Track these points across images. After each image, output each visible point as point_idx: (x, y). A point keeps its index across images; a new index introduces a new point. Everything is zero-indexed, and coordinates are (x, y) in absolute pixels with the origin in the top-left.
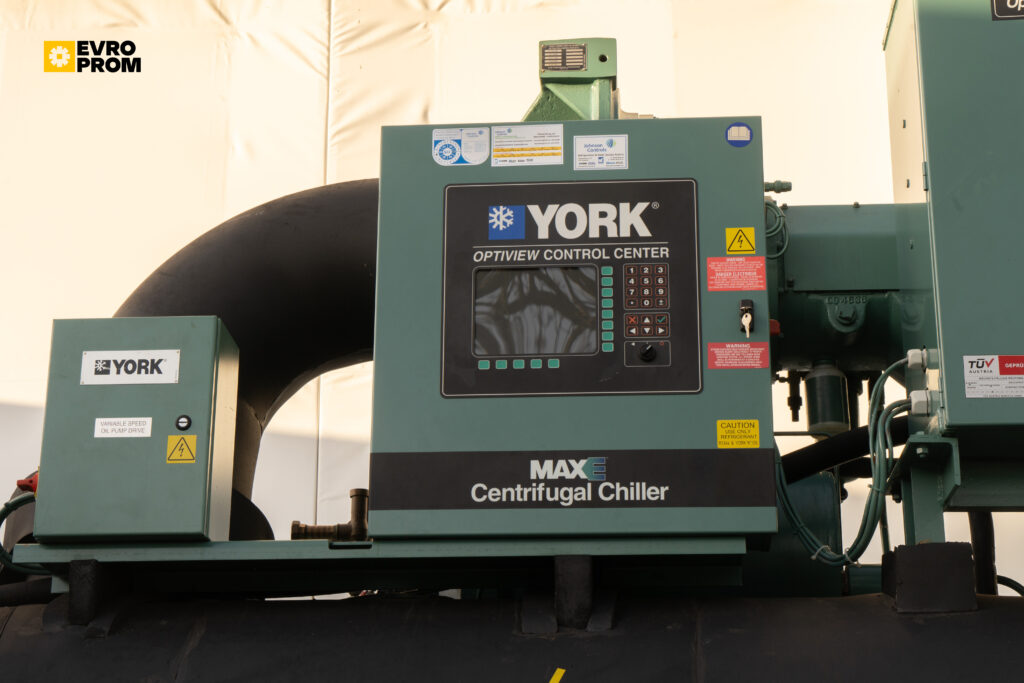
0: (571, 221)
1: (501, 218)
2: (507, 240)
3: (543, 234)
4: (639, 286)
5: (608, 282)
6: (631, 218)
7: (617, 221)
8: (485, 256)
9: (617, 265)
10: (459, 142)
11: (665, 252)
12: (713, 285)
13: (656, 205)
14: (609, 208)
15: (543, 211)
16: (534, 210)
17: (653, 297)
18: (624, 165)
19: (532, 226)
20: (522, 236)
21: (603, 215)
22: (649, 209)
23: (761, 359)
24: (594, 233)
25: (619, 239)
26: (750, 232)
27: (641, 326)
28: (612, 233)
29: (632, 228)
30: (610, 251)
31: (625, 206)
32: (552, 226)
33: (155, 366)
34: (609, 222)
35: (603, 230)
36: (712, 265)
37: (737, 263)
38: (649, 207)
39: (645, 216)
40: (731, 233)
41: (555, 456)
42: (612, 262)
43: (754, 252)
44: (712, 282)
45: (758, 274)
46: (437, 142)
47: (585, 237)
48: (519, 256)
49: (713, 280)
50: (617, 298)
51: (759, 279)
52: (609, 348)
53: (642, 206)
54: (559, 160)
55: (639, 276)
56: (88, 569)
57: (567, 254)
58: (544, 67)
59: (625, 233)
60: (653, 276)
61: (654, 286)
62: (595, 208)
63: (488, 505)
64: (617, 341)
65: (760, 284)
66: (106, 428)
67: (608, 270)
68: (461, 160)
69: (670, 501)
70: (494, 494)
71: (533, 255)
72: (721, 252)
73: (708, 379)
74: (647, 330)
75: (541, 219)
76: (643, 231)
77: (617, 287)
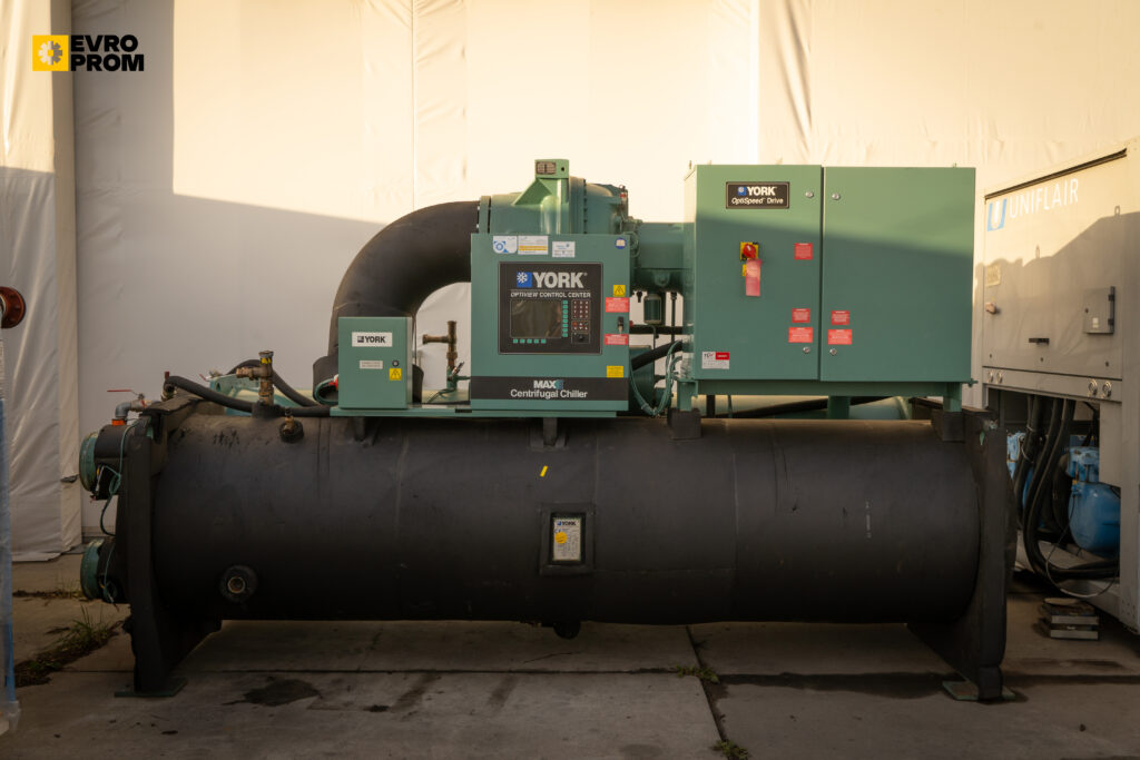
0: (551, 280)
1: (522, 278)
2: (524, 288)
3: (539, 285)
4: (578, 309)
5: (566, 307)
6: (575, 280)
7: (570, 281)
8: (516, 294)
9: (569, 300)
11: (589, 295)
12: (608, 309)
13: (586, 274)
14: (566, 275)
15: (540, 275)
16: (536, 274)
17: (584, 314)
18: (573, 256)
19: (535, 282)
20: (530, 286)
21: (564, 278)
23: (625, 341)
24: (560, 286)
25: (571, 289)
26: (623, 287)
27: (578, 326)
28: (568, 286)
29: (576, 284)
30: (566, 294)
31: (573, 274)
32: (543, 282)
33: (382, 339)
34: (566, 281)
35: (564, 284)
36: (608, 301)
37: (617, 300)
38: (583, 275)
39: (582, 279)
40: (616, 287)
41: (544, 379)
42: (567, 299)
43: (624, 295)
45: (626, 305)
47: (556, 288)
48: (529, 295)
49: (608, 307)
50: (569, 314)
51: (626, 308)
52: (565, 335)
53: (580, 274)
54: (546, 252)
55: (578, 304)
56: (361, 420)
57: (548, 295)
58: (537, 172)
59: (573, 286)
60: (584, 305)
61: (584, 309)
62: (561, 275)
63: (517, 398)
64: (569, 332)
65: (626, 310)
66: (363, 365)
67: (566, 302)
68: (505, 251)
69: (588, 398)
70: (520, 394)
71: (535, 295)
72: (611, 295)
73: (604, 348)
74: (581, 328)
75: (540, 278)
76: (580, 285)
77: (569, 310)
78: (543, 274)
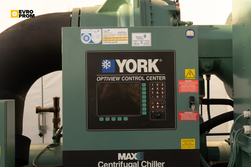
0: (131, 66)
1: (106, 64)
2: (108, 73)
3: (121, 71)
4: (155, 91)
5: (144, 89)
6: (152, 65)
7: (147, 66)
8: (101, 79)
9: (147, 82)
10: (90, 34)
11: (164, 78)
12: (181, 90)
13: (161, 60)
14: (144, 61)
15: (121, 62)
16: (118, 61)
17: (160, 95)
18: (150, 45)
19: (117, 68)
20: (114, 71)
21: (142, 64)
22: (158, 61)
23: (196, 118)
24: (139, 71)
25: (148, 73)
26: (193, 71)
27: (155, 105)
28: (145, 71)
29: (153, 69)
30: (145, 78)
31: (150, 61)
32: (124, 68)
34: (144, 66)
35: (142, 69)
36: (180, 83)
37: (189, 82)
38: (159, 61)
39: (157, 64)
40: (187, 71)
41: (127, 152)
42: (145, 82)
43: (194, 78)
44: (180, 89)
45: (196, 86)
46: (82, 34)
48: (113, 79)
49: (180, 88)
50: (147, 95)
51: (196, 88)
52: (144, 113)
53: (156, 61)
54: (126, 42)
55: (155, 87)
57: (130, 78)
59: (150, 71)
60: (160, 87)
61: (160, 91)
62: (140, 61)
64: (148, 111)
65: (196, 90)
67: (144, 85)
68: (91, 41)
70: (106, 165)
71: (118, 79)
72: (183, 78)
73: (178, 124)
74: (158, 107)
75: (122, 64)
76: (157, 70)
77: (147, 91)
78: (124, 61)
